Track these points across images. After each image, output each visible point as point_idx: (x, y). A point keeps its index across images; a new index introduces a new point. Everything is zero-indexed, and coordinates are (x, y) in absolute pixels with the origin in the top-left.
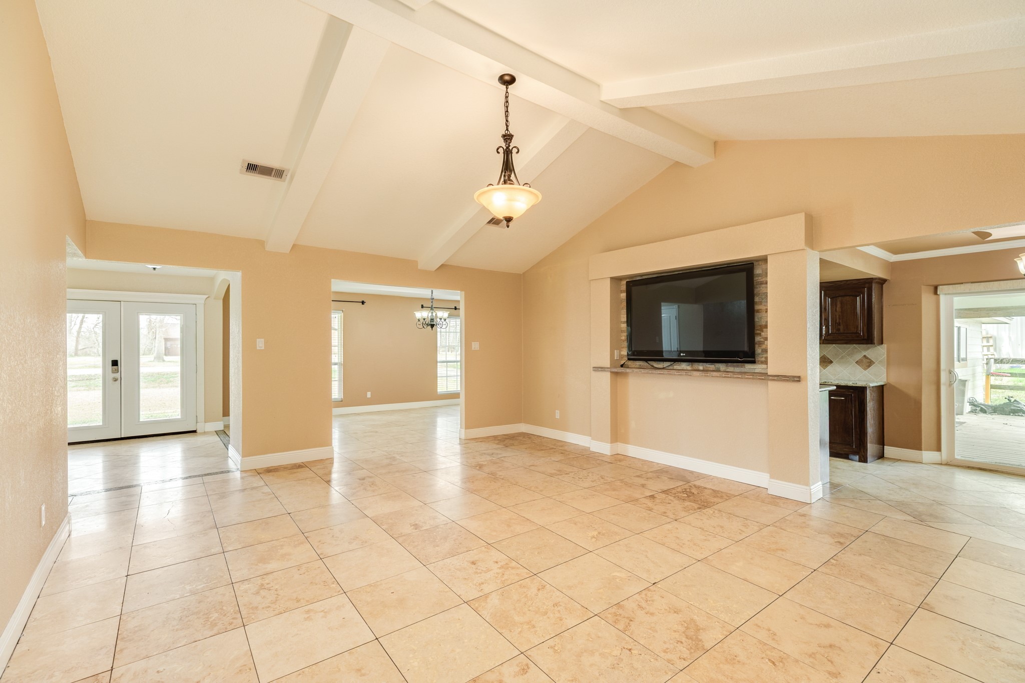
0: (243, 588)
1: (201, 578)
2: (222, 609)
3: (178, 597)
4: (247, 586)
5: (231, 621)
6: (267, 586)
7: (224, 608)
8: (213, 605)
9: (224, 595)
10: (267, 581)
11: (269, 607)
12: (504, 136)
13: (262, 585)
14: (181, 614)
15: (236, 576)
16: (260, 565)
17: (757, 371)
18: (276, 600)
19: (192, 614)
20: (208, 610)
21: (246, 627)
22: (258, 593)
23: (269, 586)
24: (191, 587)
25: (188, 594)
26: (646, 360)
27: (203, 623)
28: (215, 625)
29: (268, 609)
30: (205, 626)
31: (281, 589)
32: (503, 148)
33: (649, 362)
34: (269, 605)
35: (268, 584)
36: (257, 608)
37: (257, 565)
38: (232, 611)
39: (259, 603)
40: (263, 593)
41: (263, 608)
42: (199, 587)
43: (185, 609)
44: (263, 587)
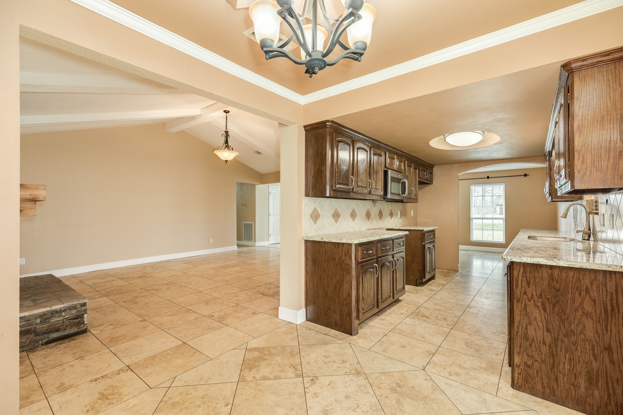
12: (225, 132)
32: (225, 135)
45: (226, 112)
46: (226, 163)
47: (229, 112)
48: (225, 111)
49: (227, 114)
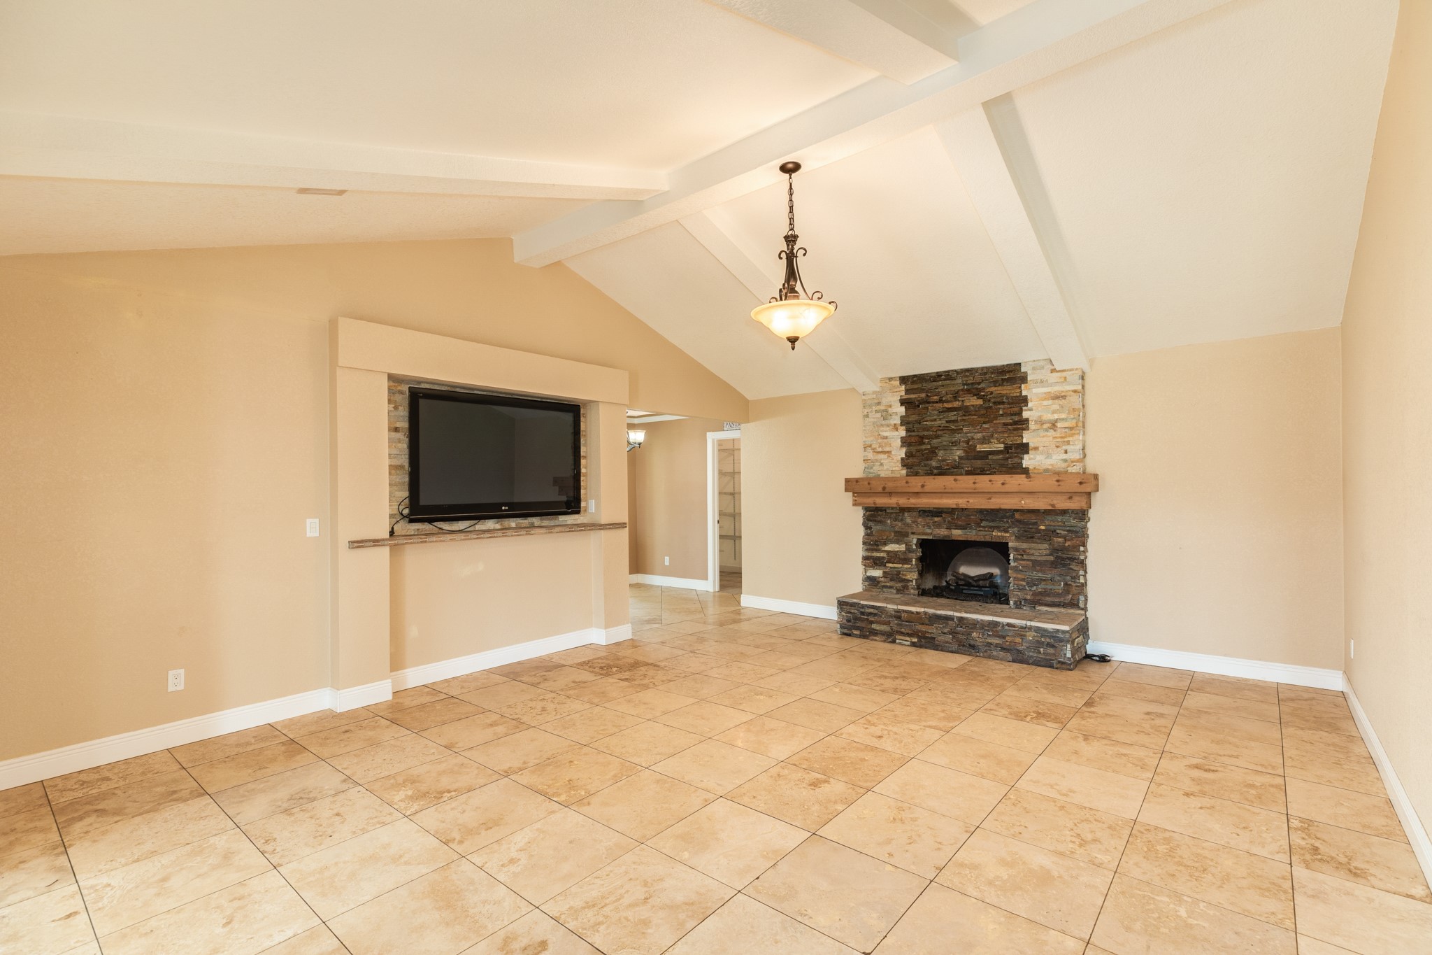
0: (1108, 857)
1: (1156, 915)
2: (1149, 850)
3: (1202, 905)
4: (1099, 856)
5: (1146, 832)
6: (1078, 841)
7: (1146, 849)
8: (1156, 861)
9: (1136, 864)
10: (1072, 846)
11: (1096, 820)
12: (786, 238)
13: (1080, 845)
14: (1203, 876)
15: (1101, 880)
16: (1056, 874)
17: (569, 522)
18: (1083, 821)
19: (1188, 866)
20: (1167, 860)
21: (1135, 818)
22: (1095, 840)
23: (1074, 839)
24: (1177, 908)
25: (1185, 898)
26: (430, 521)
27: (1178, 849)
28: (1165, 839)
29: (1099, 819)
30: (1178, 845)
31: (1065, 827)
32: (786, 252)
33: (435, 524)
34: (1094, 822)
35: (1073, 842)
36: (1110, 827)
37: (1060, 877)
38: (1138, 841)
39: (1103, 830)
40: (1089, 837)
41: (1103, 823)
42: (1166, 899)
43: (1196, 880)
44: (1082, 842)
45: (790, 169)
46: (793, 349)
47: (797, 167)
48: (784, 169)
49: (793, 175)
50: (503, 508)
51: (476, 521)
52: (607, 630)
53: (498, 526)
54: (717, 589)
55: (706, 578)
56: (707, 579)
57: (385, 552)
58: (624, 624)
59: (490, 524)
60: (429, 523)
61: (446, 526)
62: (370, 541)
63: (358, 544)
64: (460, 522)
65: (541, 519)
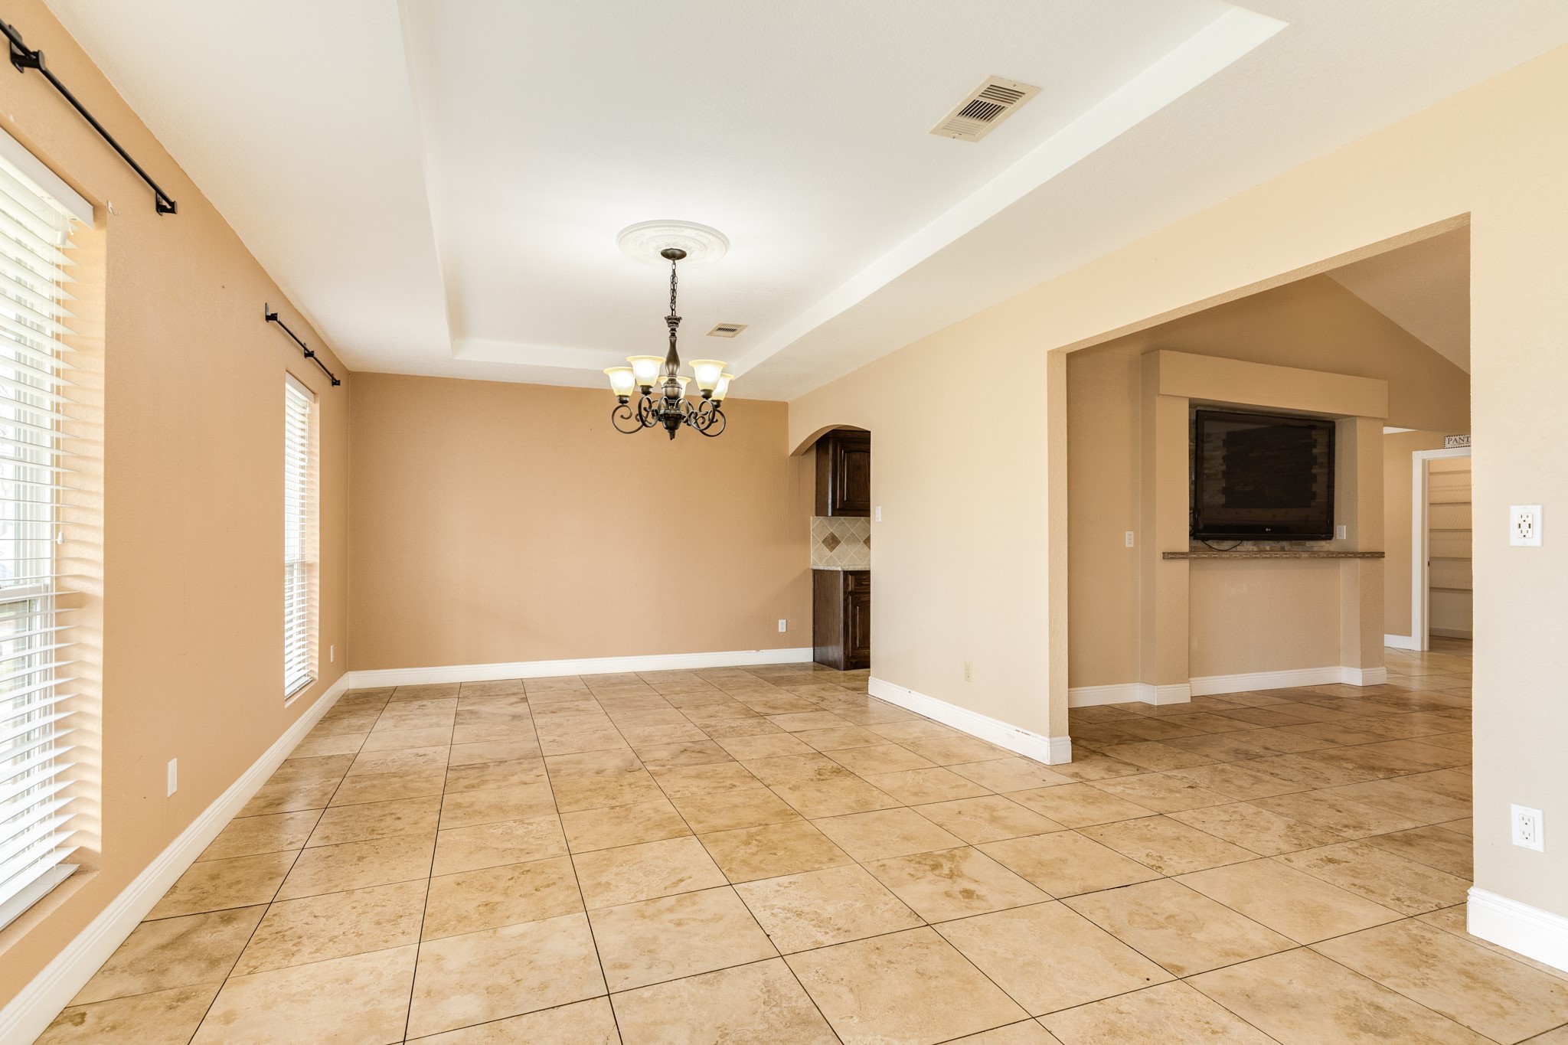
17: (1315, 549)
26: (1205, 539)
33: (1207, 542)
50: (1267, 530)
51: (1239, 542)
52: (1364, 670)
53: (1255, 548)
54: (1426, 648)
55: (1407, 632)
56: (1410, 635)
57: (1184, 564)
58: (1379, 666)
59: (1248, 546)
60: (1203, 541)
61: (1214, 545)
62: (1179, 553)
63: (1170, 556)
64: (1225, 542)
65: (1291, 545)
